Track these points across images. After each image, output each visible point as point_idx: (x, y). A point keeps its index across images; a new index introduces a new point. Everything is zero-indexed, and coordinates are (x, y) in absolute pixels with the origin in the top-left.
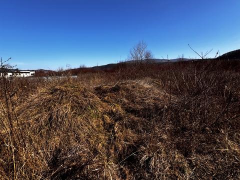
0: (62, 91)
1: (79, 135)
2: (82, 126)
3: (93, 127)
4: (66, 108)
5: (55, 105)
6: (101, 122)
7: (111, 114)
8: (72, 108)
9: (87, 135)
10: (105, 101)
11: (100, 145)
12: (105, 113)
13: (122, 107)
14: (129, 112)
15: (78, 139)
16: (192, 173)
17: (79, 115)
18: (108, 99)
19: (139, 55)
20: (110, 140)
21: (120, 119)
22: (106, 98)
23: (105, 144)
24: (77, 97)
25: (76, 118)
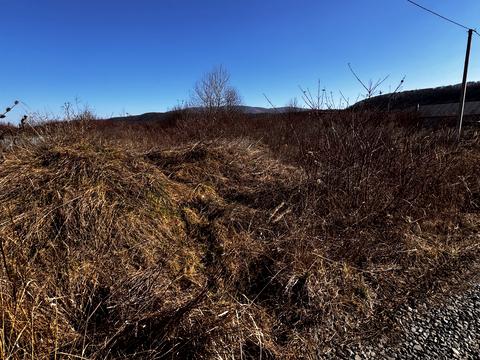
0: (74, 158)
1: (140, 253)
2: (142, 232)
3: (165, 235)
4: (94, 195)
5: (64, 191)
6: (181, 224)
7: (198, 205)
8: (109, 196)
9: (158, 252)
10: (179, 180)
11: (192, 269)
12: (184, 204)
13: (217, 191)
14: (233, 200)
15: (139, 262)
16: (375, 295)
17: (130, 209)
18: (185, 175)
19: (214, 96)
20: (209, 256)
21: (220, 213)
22: (180, 174)
23: (202, 265)
24: (116, 171)
25: (126, 218)
